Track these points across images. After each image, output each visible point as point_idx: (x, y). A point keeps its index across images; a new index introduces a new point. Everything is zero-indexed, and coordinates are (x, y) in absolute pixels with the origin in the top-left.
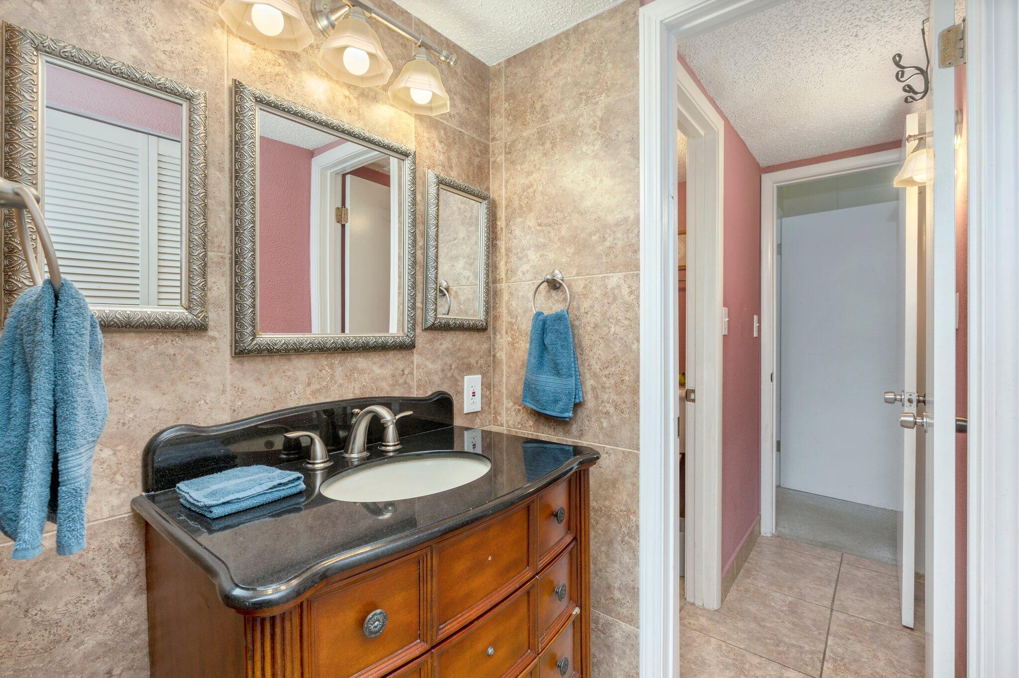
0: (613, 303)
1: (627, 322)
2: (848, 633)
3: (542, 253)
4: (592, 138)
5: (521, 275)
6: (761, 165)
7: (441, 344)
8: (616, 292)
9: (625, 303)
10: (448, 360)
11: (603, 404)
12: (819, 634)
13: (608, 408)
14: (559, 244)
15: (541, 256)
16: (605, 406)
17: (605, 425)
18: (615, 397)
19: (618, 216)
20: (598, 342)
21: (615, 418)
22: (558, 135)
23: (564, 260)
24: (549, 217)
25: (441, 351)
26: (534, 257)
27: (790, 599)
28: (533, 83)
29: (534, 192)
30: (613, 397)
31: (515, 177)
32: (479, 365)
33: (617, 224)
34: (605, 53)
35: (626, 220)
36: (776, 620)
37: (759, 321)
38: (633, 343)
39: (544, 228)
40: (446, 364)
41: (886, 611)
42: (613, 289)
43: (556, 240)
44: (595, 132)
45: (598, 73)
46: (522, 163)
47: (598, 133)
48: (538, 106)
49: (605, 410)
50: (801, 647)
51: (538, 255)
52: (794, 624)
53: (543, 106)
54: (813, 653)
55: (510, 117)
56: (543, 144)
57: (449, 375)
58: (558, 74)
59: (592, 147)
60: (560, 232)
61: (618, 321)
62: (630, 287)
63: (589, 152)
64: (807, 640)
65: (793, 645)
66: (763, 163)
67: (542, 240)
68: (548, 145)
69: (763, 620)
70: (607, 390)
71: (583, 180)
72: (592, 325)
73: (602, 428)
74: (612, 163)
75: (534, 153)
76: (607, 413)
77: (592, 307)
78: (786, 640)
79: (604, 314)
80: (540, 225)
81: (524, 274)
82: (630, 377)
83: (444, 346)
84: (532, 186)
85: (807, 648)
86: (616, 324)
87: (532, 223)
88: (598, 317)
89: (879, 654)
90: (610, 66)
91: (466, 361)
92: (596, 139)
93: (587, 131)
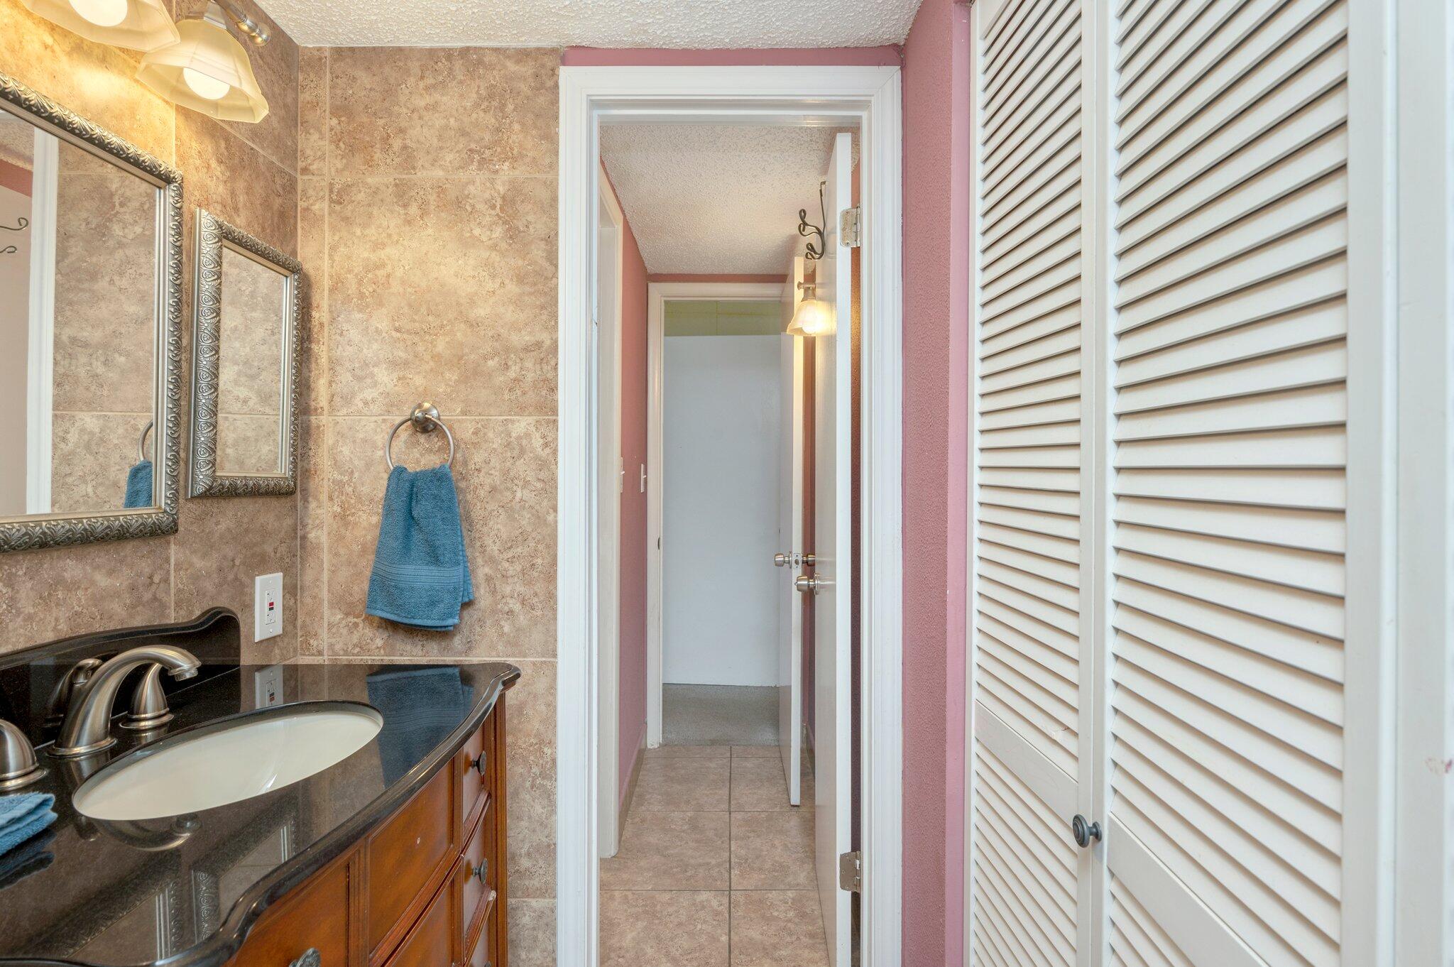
0: (519, 458)
1: (539, 485)
2: (747, 831)
3: (401, 374)
4: (488, 218)
5: (361, 405)
6: (649, 271)
7: (217, 523)
8: (524, 442)
9: (537, 458)
10: (229, 551)
11: (504, 600)
12: (722, 842)
13: (511, 606)
14: (432, 363)
15: (399, 379)
16: (506, 603)
17: (506, 629)
18: (522, 589)
19: (527, 338)
20: (496, 512)
21: (522, 618)
22: (432, 198)
23: (441, 390)
24: (414, 321)
25: (217, 535)
26: (386, 379)
27: (689, 814)
28: (387, 104)
29: (388, 276)
30: (520, 588)
31: (349, 243)
32: (278, 555)
33: (526, 349)
34: (510, 107)
35: (538, 345)
36: (679, 843)
37: (646, 473)
38: (548, 513)
39: (405, 336)
40: (225, 557)
41: (776, 795)
42: (519, 438)
43: (427, 357)
44: (493, 212)
45: (498, 130)
46: (365, 226)
47: (497, 215)
48: (397, 144)
49: (506, 609)
50: (708, 864)
51: (395, 376)
52: (697, 841)
53: (405, 147)
54: (719, 865)
55: (341, 144)
56: (405, 206)
57: (231, 577)
58: (433, 107)
59: (489, 233)
60: (435, 346)
61: (526, 484)
62: (544, 437)
63: (484, 238)
64: (712, 854)
65: (700, 865)
66: (651, 269)
67: (402, 354)
68: (414, 210)
69: (666, 848)
70: (510, 580)
71: (474, 277)
72: (487, 488)
73: (502, 635)
74: (520, 263)
75: (388, 214)
76: (511, 612)
77: (487, 462)
78: (692, 861)
79: (505, 472)
80: (398, 330)
81: (366, 403)
82: (543, 559)
83: (223, 527)
84: (383, 265)
85: (713, 862)
86: (524, 487)
87: (384, 324)
88: (497, 478)
89: (776, 842)
90: (517, 127)
91: (257, 549)
92: (495, 223)
93: (480, 206)
